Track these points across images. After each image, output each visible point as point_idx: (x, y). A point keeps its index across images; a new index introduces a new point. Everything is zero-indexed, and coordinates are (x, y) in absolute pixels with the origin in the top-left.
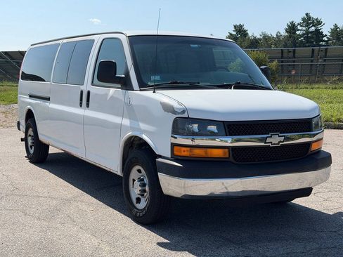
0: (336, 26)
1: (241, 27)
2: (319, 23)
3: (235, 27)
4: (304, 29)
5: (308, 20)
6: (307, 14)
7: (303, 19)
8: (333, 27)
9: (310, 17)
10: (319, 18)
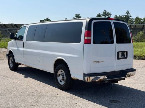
0: (116, 16)
1: (79, 15)
2: (110, 14)
3: (76, 15)
4: (104, 16)
5: (105, 13)
6: (105, 11)
7: (104, 13)
8: (115, 16)
9: (106, 12)
10: (110, 13)
